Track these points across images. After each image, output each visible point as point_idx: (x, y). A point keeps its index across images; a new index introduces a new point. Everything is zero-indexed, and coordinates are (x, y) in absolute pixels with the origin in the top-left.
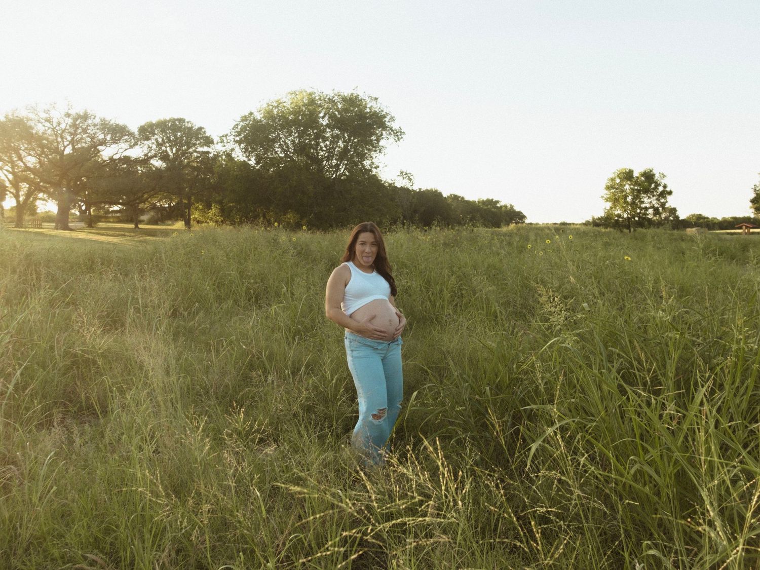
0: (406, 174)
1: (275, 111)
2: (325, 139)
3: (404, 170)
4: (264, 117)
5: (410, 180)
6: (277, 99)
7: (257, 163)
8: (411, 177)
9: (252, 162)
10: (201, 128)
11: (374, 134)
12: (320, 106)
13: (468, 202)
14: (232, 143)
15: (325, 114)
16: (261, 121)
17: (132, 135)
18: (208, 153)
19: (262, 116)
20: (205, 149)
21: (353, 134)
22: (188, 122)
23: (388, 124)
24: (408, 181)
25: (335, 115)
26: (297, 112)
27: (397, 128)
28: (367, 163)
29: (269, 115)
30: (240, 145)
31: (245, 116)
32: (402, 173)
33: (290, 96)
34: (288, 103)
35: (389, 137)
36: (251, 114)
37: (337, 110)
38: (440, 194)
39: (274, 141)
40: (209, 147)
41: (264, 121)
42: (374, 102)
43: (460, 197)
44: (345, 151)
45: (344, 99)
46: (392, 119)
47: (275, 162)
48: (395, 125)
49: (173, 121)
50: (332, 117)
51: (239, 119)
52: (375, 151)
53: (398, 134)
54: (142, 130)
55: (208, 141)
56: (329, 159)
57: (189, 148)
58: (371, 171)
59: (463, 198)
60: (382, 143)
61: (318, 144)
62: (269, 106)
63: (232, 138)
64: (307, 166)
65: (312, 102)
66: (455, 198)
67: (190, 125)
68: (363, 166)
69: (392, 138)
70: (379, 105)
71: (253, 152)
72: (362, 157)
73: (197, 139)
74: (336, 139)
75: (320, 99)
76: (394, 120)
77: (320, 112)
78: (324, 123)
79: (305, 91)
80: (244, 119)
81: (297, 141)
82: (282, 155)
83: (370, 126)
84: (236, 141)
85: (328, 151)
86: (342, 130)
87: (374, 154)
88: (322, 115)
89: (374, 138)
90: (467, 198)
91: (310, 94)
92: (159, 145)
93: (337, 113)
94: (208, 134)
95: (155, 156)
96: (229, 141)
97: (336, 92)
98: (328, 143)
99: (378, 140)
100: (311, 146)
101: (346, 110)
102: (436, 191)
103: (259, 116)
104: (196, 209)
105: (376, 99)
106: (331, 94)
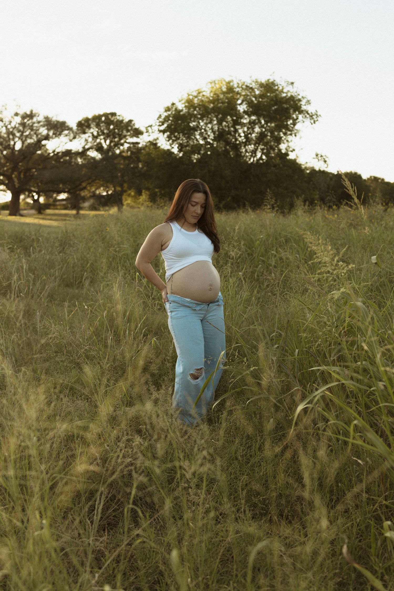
0: (321, 156)
1: (196, 101)
2: (243, 125)
3: (319, 153)
4: (186, 107)
5: (325, 161)
6: (197, 89)
7: (180, 151)
8: (326, 159)
9: (175, 150)
10: (131, 121)
11: (289, 117)
12: (238, 93)
13: (388, 184)
14: (157, 132)
15: (243, 101)
16: (182, 110)
17: (70, 129)
18: (138, 143)
19: (183, 106)
20: (134, 140)
21: (269, 119)
22: (119, 116)
23: (304, 108)
24: (322, 162)
25: (252, 101)
26: (216, 100)
27: (314, 112)
28: (283, 147)
29: (190, 104)
30: (164, 134)
31: (168, 107)
32: (317, 155)
33: (210, 86)
34: (208, 93)
35: (304, 120)
36: (173, 104)
37: (255, 97)
38: (360, 176)
39: (195, 129)
40: (138, 137)
41: (185, 110)
42: (291, 86)
43: (380, 179)
44: (262, 136)
45: (261, 85)
46: (308, 102)
47: (197, 148)
48: (311, 109)
49: (106, 115)
50: (250, 104)
51: (163, 110)
52: (291, 135)
53: (313, 117)
54: (80, 124)
55: (137, 133)
56: (245, 144)
57: (121, 139)
58: (287, 154)
59: (383, 180)
60: (297, 127)
61: (236, 131)
62: (189, 95)
63: (156, 128)
64: (226, 152)
65: (230, 89)
66: (375, 180)
67: (121, 119)
68: (280, 150)
69: (308, 121)
70: (295, 90)
71: (176, 140)
72: (278, 140)
73: (128, 131)
74: (252, 123)
75: (238, 87)
76: (310, 103)
77: (238, 99)
78: (242, 110)
79: (225, 81)
80: (168, 109)
81: (216, 128)
82: (202, 142)
83: (287, 110)
84: (160, 131)
85: (246, 137)
86: (259, 115)
87: (290, 138)
88: (239, 102)
89: (290, 122)
90: (386, 180)
91: (229, 83)
92: (95, 137)
93: (254, 99)
94: (137, 126)
95: (91, 148)
96: (153, 131)
97: (254, 79)
98: (246, 129)
99: (294, 124)
100: (229, 133)
101: (261, 96)
102: (356, 173)
103: (180, 106)
104: (129, 195)
105: (292, 83)
106: (248, 81)
